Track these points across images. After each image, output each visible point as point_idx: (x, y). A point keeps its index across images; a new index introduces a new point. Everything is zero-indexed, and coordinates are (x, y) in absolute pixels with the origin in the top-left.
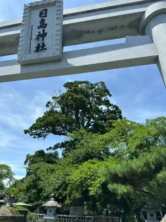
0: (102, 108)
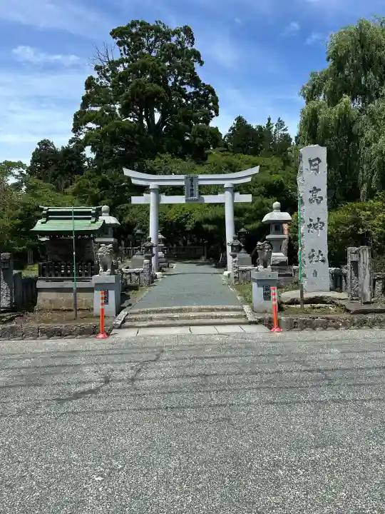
0: (185, 89)
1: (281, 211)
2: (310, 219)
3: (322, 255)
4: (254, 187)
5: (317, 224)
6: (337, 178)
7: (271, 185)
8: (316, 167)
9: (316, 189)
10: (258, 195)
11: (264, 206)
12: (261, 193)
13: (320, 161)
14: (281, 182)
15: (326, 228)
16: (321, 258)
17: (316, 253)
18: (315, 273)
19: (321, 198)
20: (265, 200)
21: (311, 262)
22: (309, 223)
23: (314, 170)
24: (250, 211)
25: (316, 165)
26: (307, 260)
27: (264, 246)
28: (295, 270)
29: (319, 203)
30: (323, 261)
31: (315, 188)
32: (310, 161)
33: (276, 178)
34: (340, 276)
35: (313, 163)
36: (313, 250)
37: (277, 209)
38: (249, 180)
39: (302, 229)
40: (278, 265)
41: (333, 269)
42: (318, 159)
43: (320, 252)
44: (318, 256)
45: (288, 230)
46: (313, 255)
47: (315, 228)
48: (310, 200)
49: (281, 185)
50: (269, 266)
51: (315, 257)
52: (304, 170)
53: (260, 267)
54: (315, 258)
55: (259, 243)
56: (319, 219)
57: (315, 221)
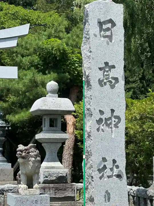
1: (59, 96)
2: (100, 111)
3: (117, 167)
4: (23, 56)
5: (110, 118)
6: (144, 50)
7: (49, 54)
8: (108, 33)
9: (108, 66)
10: (29, 69)
11: (37, 86)
12: (33, 65)
13: (114, 24)
14: (64, 50)
15: (122, 126)
16: (116, 171)
17: (109, 164)
18: (108, 196)
19: (116, 79)
20: (39, 77)
21: (101, 178)
22: (98, 116)
23: (105, 37)
24: (17, 93)
25: (108, 29)
26: (96, 175)
27: (27, 151)
28: (79, 190)
29: (112, 87)
30: (119, 176)
31: (106, 64)
32: (100, 24)
33: (56, 43)
34: (145, 200)
35: (104, 27)
36: (104, 160)
37: (53, 92)
38: (13, 44)
39: (89, 125)
40: (52, 182)
41: (135, 188)
42: (111, 21)
43: (114, 161)
44: (112, 169)
45: (74, 125)
46: (105, 167)
47: (108, 125)
48: (100, 82)
49: (64, 55)
50: (36, 186)
51: (108, 170)
52: (92, 36)
53: (23, 186)
54: (108, 172)
55: (21, 147)
56: (113, 111)
57: (107, 114)
